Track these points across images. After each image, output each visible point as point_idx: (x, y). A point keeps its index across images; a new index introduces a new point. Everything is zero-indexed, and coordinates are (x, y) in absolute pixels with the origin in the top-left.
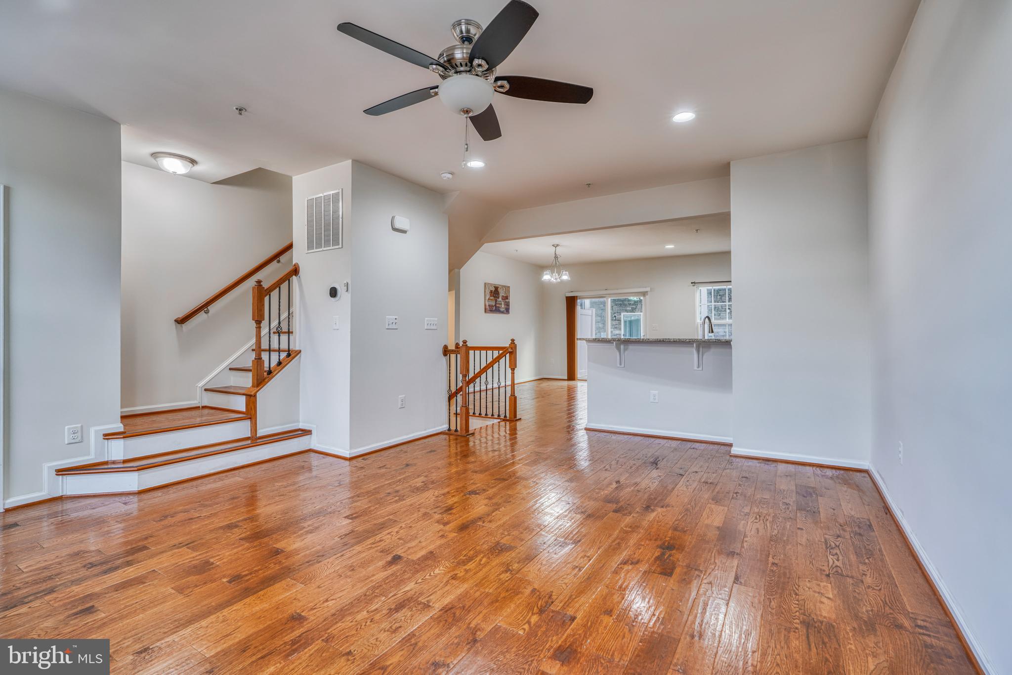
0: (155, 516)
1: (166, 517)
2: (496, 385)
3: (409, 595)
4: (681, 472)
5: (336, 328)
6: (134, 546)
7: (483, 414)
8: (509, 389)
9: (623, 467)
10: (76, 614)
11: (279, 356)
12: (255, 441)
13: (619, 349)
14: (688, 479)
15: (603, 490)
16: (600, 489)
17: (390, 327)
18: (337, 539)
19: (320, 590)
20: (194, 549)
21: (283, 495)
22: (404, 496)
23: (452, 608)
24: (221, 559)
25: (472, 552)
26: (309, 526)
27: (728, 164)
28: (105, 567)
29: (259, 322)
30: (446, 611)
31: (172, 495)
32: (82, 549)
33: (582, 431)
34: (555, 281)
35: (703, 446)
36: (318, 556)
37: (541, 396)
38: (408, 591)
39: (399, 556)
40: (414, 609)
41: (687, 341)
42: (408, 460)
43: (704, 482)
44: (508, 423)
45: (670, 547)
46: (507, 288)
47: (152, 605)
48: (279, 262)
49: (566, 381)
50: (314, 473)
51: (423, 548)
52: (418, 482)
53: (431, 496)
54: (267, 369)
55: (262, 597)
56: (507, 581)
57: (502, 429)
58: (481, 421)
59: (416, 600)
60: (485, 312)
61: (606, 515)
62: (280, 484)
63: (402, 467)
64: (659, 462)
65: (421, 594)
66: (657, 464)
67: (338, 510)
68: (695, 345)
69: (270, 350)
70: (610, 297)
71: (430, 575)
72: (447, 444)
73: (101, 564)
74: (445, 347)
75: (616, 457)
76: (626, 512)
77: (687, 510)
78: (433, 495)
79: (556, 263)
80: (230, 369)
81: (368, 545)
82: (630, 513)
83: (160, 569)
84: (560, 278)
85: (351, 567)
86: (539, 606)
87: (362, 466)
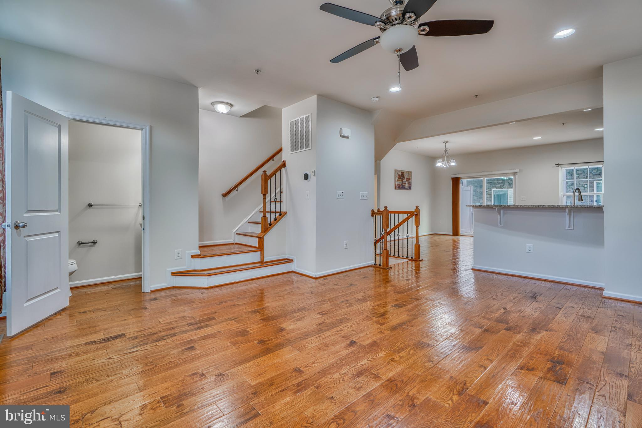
0: (217, 301)
1: (222, 302)
2: (405, 237)
3: (364, 367)
4: (558, 306)
5: (307, 198)
6: (209, 317)
7: (396, 255)
8: (414, 240)
9: (507, 298)
10: (186, 349)
11: (275, 215)
12: (263, 264)
13: (500, 213)
14: (566, 312)
15: (494, 313)
16: (491, 312)
17: (339, 197)
18: (315, 326)
19: (309, 356)
20: (238, 322)
21: (281, 297)
22: (352, 304)
23: (394, 381)
24: (252, 330)
25: (402, 345)
26: (297, 316)
27: (603, 66)
28: (197, 326)
29: (264, 195)
30: (391, 382)
31: (224, 291)
32: (185, 315)
33: (470, 270)
34: (445, 166)
35: (575, 288)
36: (305, 335)
37: (434, 246)
38: (363, 365)
39: (355, 341)
40: (369, 377)
41: (561, 207)
42: (351, 281)
43: (581, 316)
44: (414, 262)
45: (561, 362)
46: (410, 173)
47: (221, 350)
48: (273, 160)
49: (452, 236)
50: (295, 285)
51: (369, 338)
52: (360, 296)
53: (369, 305)
54: (269, 223)
55: (277, 355)
56: (431, 368)
57: (410, 266)
58: (395, 260)
59: (370, 371)
60: (395, 189)
61: (500, 331)
62: (278, 290)
63: (348, 285)
64: (537, 297)
65: (372, 368)
66: (535, 298)
67: (313, 308)
68: (567, 210)
69: (270, 212)
70: (486, 177)
71: (376, 356)
72: (374, 273)
73: (195, 324)
74: (373, 211)
75: (500, 291)
76: (515, 331)
77: (569, 335)
78: (371, 305)
79: (446, 155)
80: (249, 222)
81: (334, 332)
82: (520, 332)
83: (223, 331)
84: (448, 164)
85: (325, 344)
86: (457, 389)
87: (324, 283)
